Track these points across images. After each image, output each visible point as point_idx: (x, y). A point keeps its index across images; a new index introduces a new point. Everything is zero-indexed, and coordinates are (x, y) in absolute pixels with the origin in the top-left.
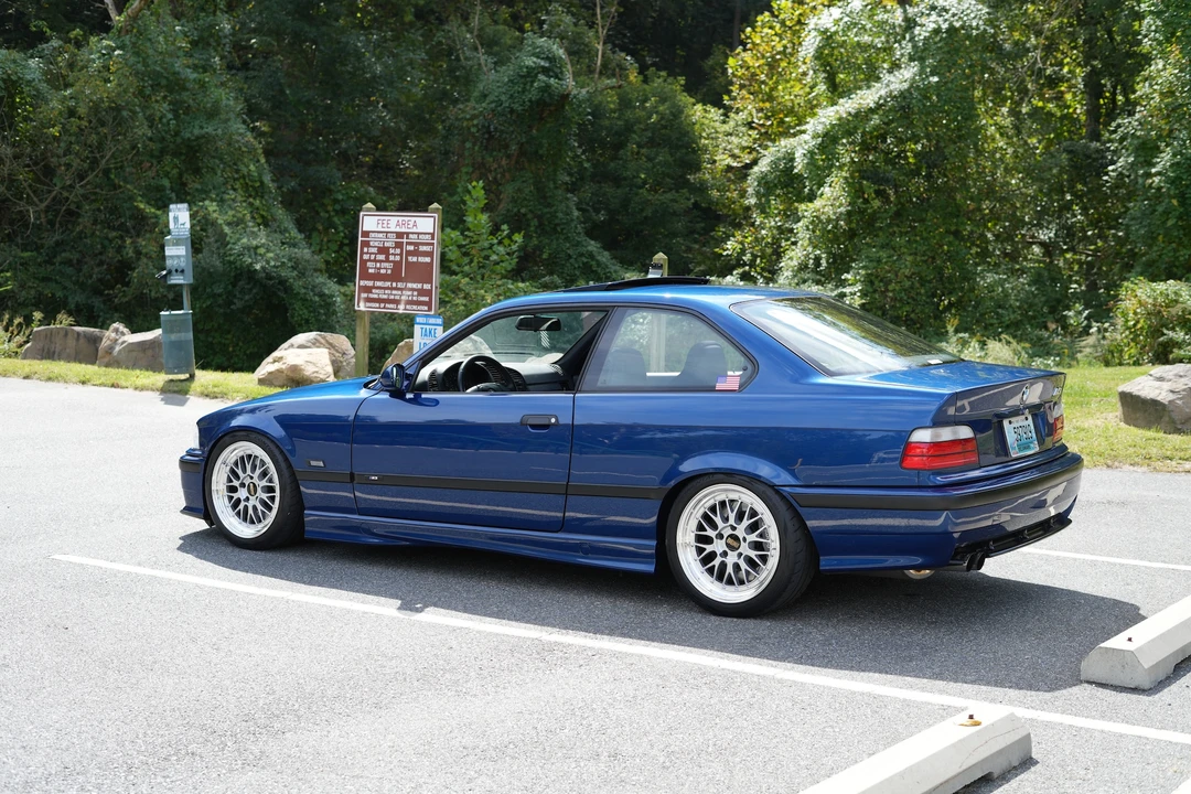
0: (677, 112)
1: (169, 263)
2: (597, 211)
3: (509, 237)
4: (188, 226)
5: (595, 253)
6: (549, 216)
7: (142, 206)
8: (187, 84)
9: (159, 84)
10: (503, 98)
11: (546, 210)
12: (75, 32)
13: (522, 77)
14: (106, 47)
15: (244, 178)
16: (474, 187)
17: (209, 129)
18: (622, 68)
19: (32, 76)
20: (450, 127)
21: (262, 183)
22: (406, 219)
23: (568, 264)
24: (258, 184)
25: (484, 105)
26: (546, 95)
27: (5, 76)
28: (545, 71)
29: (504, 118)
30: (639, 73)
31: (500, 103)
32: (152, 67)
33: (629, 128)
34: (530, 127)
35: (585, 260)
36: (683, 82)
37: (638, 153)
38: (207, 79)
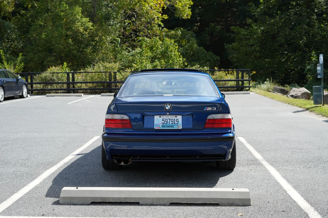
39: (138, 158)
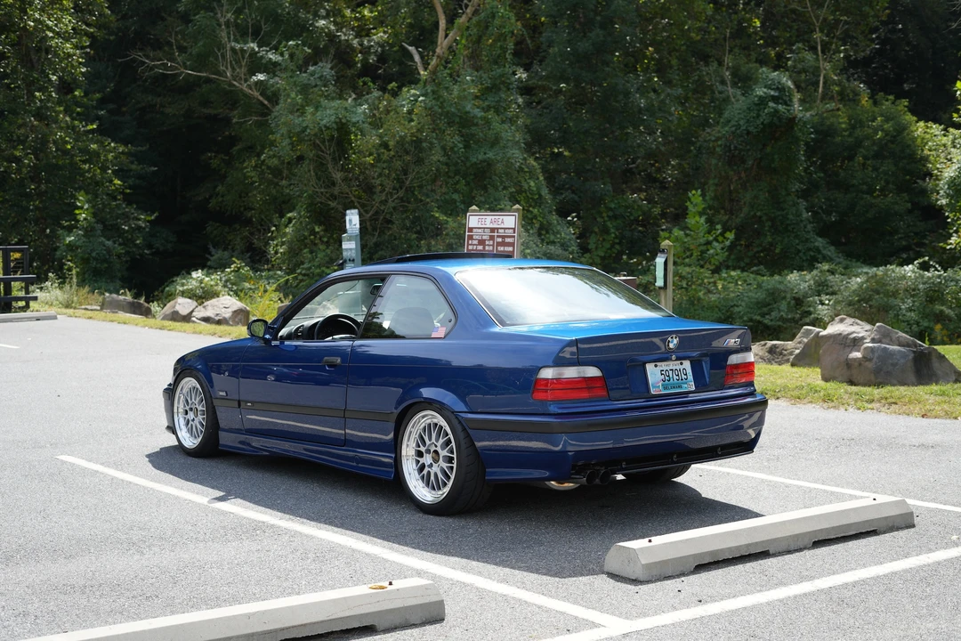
0: (902, 129)
1: (345, 254)
2: (829, 213)
3: (722, 234)
4: (358, 226)
5: (821, 249)
6: (781, 218)
7: (437, 215)
8: (475, 121)
9: (454, 122)
10: (742, 122)
11: (779, 213)
12: (391, 85)
13: (756, 105)
14: (414, 95)
15: (526, 193)
16: (694, 195)
17: (490, 155)
18: (856, 94)
19: (357, 119)
20: (700, 148)
21: (540, 196)
22: (497, 217)
23: (797, 257)
24: (537, 196)
25: (727, 129)
26: (775, 118)
27: (337, 120)
28: (774, 99)
29: (742, 139)
30: (869, 98)
31: (738, 126)
32: (448, 108)
33: (859, 143)
34: (764, 145)
35: (812, 254)
36: (906, 104)
37: (864, 165)
38: (490, 117)
39: (623, 466)
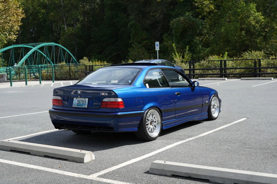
39: (80, 127)
